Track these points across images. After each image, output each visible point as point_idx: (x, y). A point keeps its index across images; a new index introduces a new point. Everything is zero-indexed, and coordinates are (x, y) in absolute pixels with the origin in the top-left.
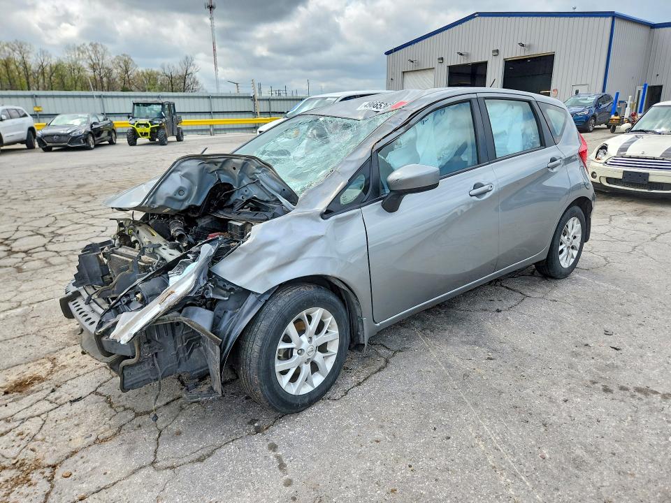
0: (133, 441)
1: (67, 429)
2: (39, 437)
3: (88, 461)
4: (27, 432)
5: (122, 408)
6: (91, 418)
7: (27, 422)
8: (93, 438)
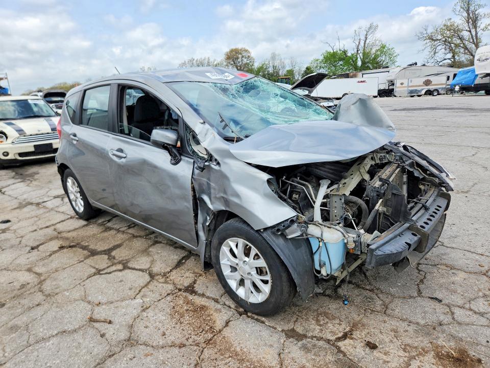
0: (438, 256)
1: (461, 286)
2: (481, 294)
3: (467, 264)
4: (486, 303)
5: (421, 273)
6: (442, 281)
7: (482, 310)
8: (453, 271)
